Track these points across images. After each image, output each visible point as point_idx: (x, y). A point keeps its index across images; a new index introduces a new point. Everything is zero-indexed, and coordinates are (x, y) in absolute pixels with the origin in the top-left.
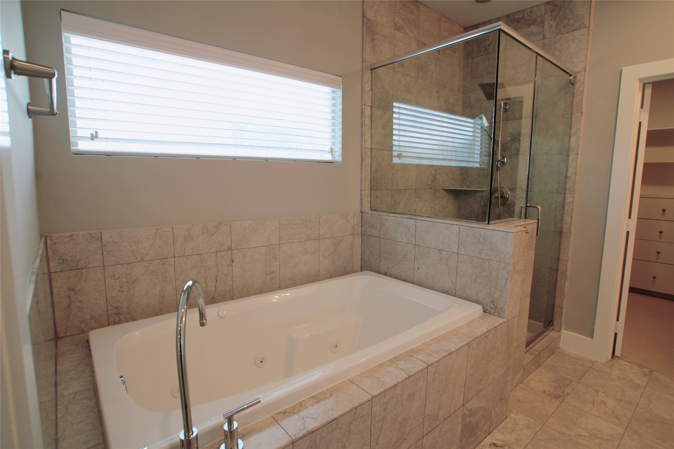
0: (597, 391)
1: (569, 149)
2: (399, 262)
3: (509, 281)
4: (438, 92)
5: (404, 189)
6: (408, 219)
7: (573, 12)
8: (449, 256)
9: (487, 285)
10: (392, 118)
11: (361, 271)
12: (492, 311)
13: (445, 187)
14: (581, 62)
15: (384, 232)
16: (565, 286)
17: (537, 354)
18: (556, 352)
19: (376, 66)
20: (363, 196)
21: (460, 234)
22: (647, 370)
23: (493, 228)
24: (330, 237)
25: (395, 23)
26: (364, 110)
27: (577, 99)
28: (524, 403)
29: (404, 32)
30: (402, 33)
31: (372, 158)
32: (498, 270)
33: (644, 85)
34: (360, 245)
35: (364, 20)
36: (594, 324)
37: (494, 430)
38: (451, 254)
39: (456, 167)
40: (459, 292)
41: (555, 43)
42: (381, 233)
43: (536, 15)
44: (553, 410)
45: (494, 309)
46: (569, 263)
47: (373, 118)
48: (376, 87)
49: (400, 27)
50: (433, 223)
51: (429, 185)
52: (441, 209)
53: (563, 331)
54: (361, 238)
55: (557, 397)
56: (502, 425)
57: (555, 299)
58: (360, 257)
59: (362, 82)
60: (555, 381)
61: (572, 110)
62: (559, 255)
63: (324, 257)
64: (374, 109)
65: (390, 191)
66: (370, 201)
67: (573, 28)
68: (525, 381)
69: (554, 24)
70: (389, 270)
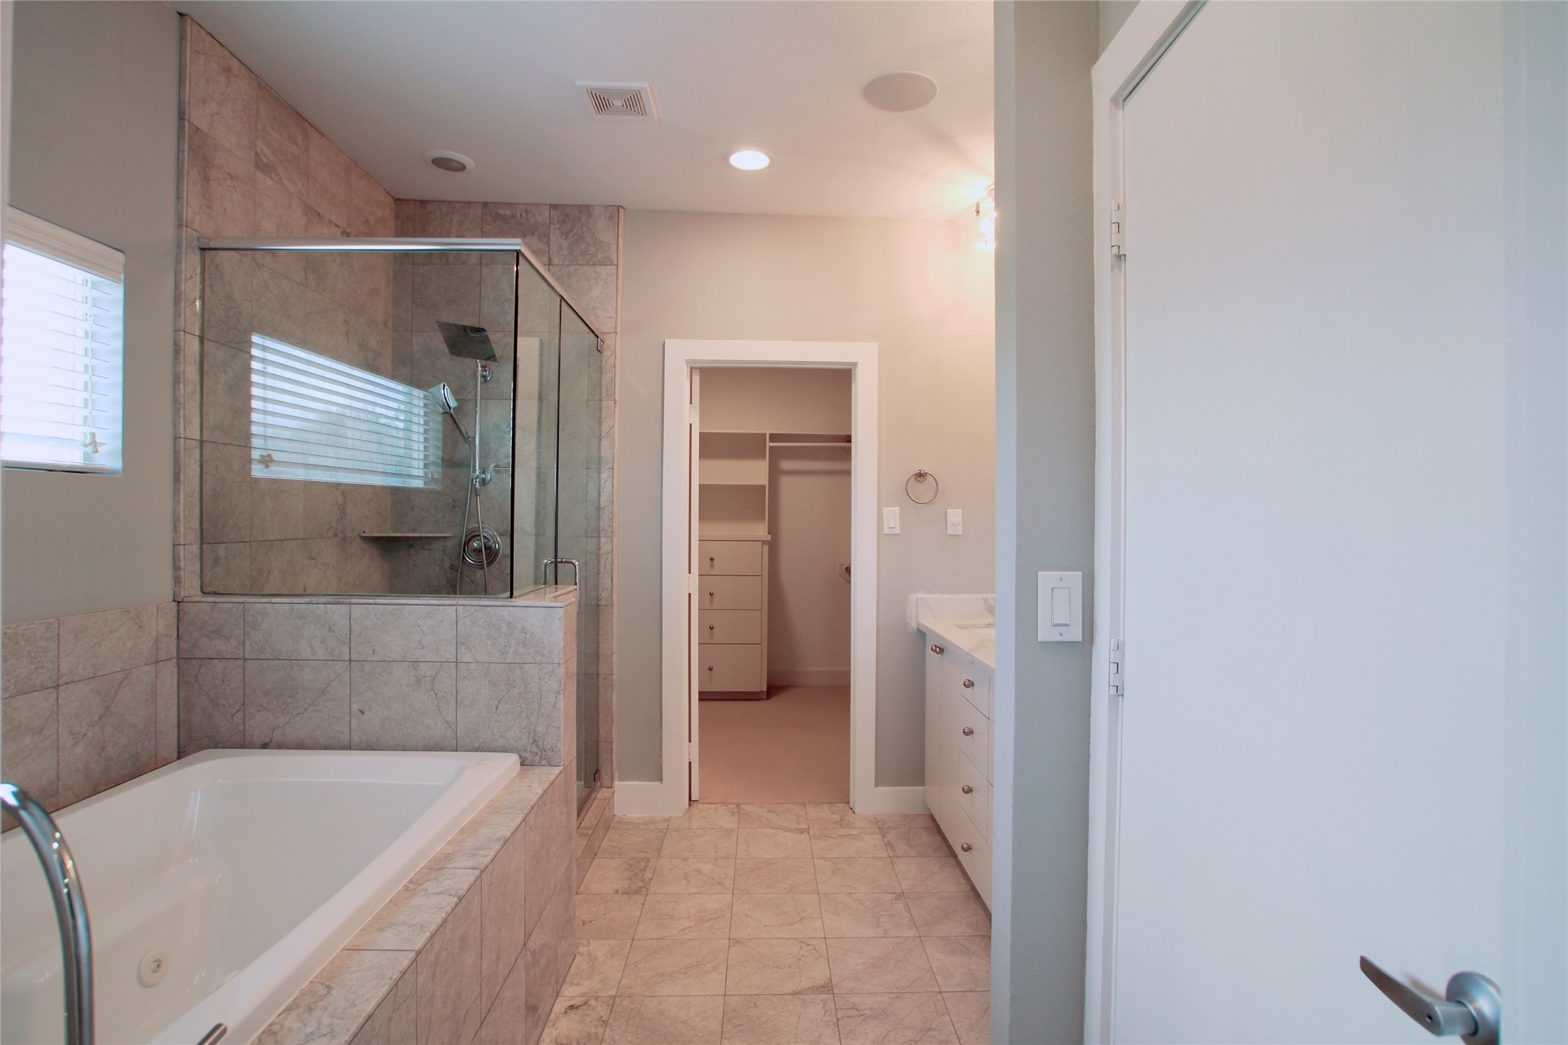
0: (685, 859)
1: (600, 460)
2: (306, 709)
3: (561, 697)
4: (346, 322)
5: (278, 538)
6: (328, 606)
7: (593, 234)
8: (438, 671)
9: (522, 712)
10: (248, 370)
11: (179, 758)
12: (535, 758)
13: (364, 532)
14: (609, 318)
15: (256, 643)
16: (612, 702)
17: (591, 832)
18: (612, 825)
19: (212, 245)
20: (182, 559)
21: (460, 623)
22: (734, 806)
23: (525, 604)
24: (91, 675)
25: (257, 154)
26: (182, 344)
27: (607, 377)
28: (593, 922)
29: (276, 179)
30: (271, 178)
31: (205, 465)
32: (540, 679)
33: (692, 369)
34: (175, 688)
35: (184, 126)
36: (661, 756)
37: (562, 985)
38: (441, 666)
39: (384, 488)
40: (464, 741)
41: (569, 278)
42: (247, 647)
43: (536, 220)
44: (638, 913)
45: (539, 754)
46: (615, 658)
47: (206, 367)
48: (213, 292)
49: (267, 165)
50: (395, 606)
51: (331, 527)
52: (357, 583)
53: (617, 783)
54: (176, 669)
55: (637, 892)
56: (572, 971)
57: (598, 729)
58: (176, 720)
59: (177, 274)
60: (626, 869)
61: (601, 395)
62: (598, 647)
63: (72, 734)
64: (207, 343)
65: (248, 544)
66: (201, 571)
67: (595, 260)
68: (582, 888)
69: (565, 245)
70: (276, 734)
